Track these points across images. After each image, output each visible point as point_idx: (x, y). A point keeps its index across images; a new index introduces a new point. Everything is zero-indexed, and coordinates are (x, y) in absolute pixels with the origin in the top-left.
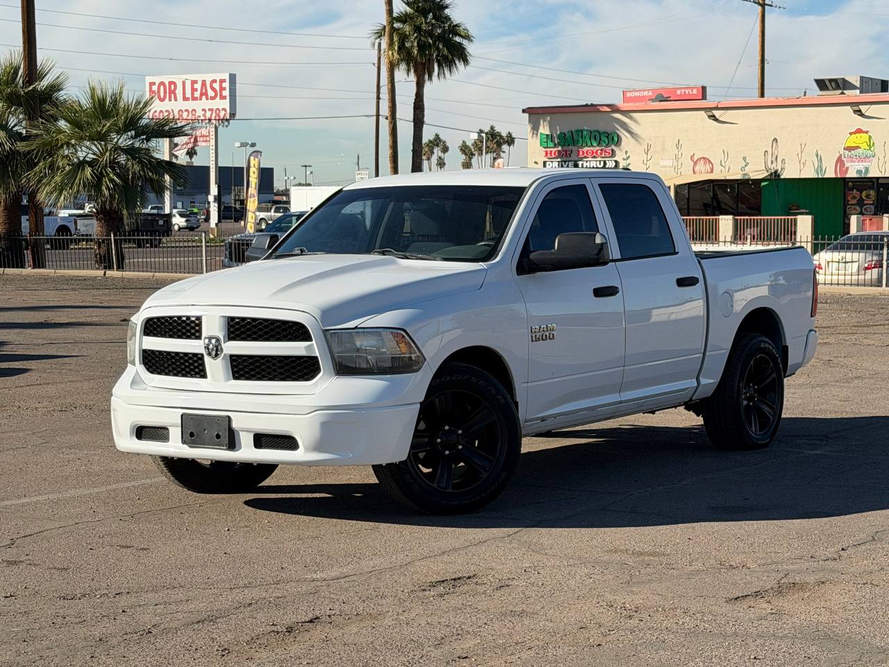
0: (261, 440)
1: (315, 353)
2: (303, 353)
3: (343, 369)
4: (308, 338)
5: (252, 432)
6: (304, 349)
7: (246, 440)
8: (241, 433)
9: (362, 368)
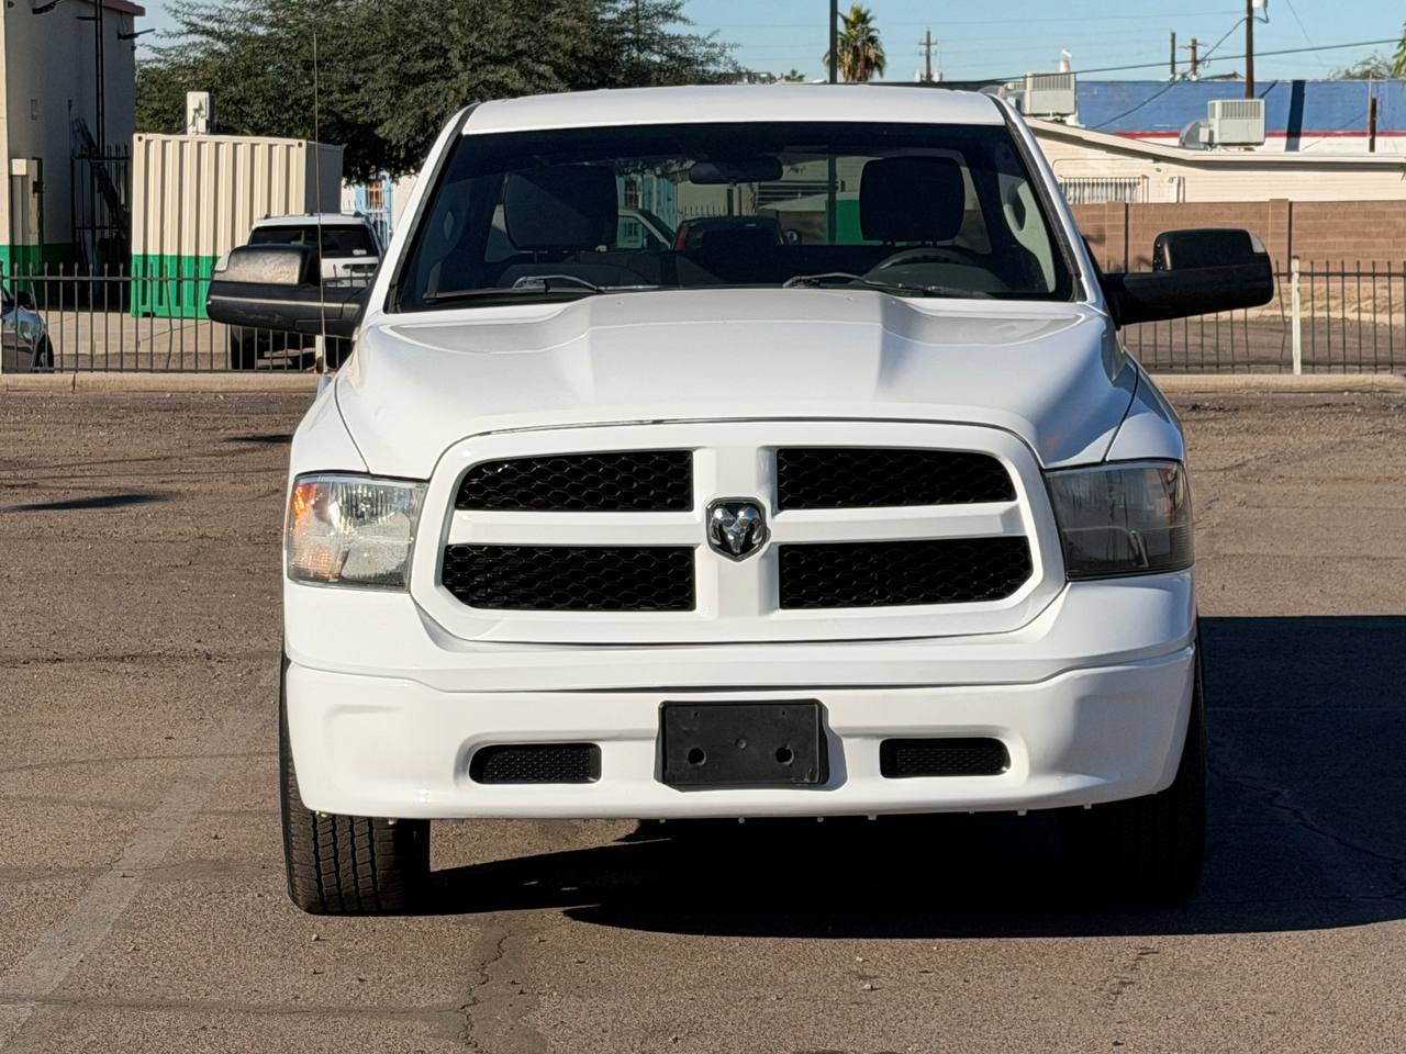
0: (902, 756)
1: (1022, 527)
2: (996, 530)
3: (1081, 566)
4: (1004, 491)
5: (877, 736)
6: (998, 520)
7: (860, 758)
8: (846, 742)
9: (1120, 561)
